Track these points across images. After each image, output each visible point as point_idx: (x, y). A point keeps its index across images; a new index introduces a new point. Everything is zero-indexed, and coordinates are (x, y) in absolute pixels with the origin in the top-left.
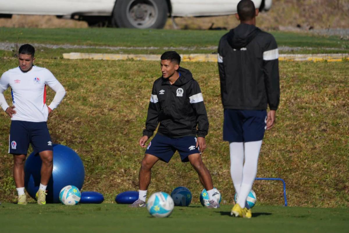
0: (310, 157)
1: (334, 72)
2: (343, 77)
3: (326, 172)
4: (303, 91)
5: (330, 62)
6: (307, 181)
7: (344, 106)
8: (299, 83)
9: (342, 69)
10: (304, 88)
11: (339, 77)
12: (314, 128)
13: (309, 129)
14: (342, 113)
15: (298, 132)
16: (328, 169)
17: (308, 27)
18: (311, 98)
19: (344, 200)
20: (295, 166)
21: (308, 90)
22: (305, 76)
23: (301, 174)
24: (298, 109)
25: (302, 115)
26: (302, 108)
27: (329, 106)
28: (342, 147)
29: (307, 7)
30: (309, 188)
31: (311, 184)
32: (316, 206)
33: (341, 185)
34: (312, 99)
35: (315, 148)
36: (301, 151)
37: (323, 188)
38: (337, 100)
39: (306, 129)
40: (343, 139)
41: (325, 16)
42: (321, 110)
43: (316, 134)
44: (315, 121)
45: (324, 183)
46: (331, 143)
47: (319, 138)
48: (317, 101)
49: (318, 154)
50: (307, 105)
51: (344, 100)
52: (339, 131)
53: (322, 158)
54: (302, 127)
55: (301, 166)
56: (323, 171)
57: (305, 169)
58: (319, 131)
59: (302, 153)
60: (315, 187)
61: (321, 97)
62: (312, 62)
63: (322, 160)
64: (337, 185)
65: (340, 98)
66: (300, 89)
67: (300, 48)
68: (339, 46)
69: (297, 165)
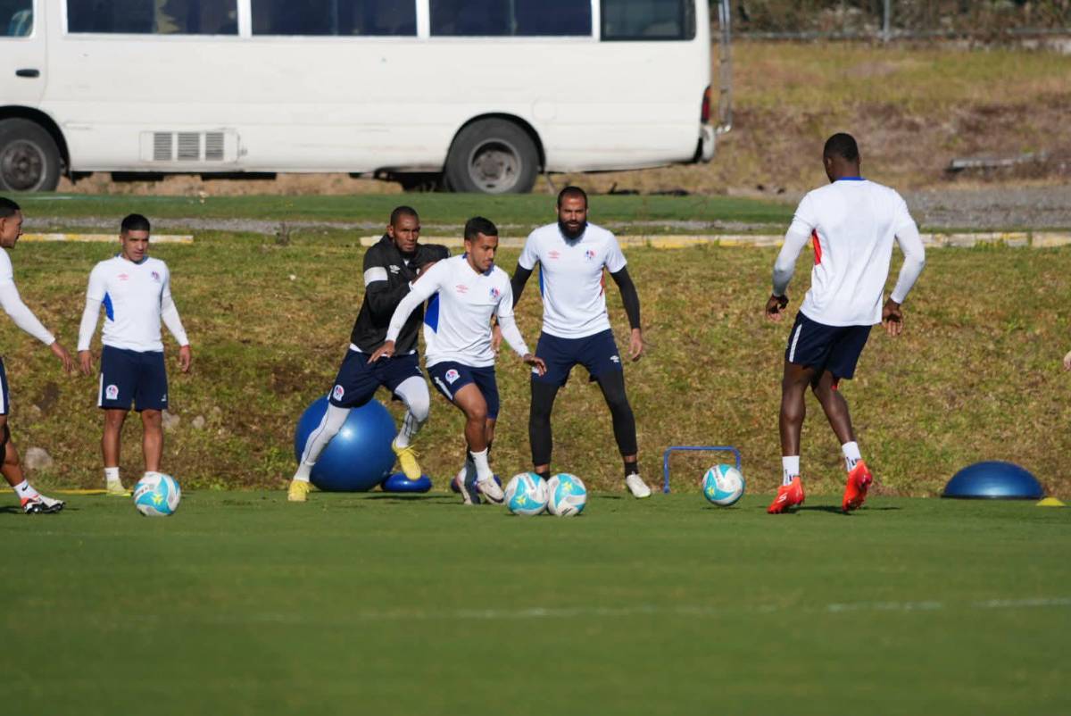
8: (762, 285)
15: (760, 367)
16: (811, 429)
17: (776, 190)
19: (838, 482)
20: (757, 426)
23: (766, 439)
24: (760, 329)
25: (767, 339)
29: (774, 157)
36: (766, 400)
39: (774, 362)
41: (804, 171)
54: (768, 360)
55: (767, 426)
59: (767, 403)
64: (825, 457)
66: (763, 295)
67: (762, 225)
69: (760, 424)
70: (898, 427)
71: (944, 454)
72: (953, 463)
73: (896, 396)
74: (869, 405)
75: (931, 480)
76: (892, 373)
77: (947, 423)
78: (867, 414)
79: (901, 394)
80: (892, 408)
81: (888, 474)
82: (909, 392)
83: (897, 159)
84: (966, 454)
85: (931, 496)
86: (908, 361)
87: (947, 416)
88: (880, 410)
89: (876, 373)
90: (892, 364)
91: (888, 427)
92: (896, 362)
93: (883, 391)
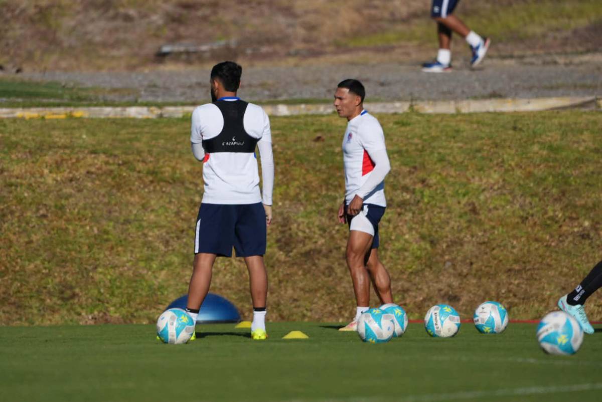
0: (24, 254)
1: (56, 133)
2: (68, 141)
3: (48, 275)
4: (12, 160)
5: (49, 120)
6: (20, 289)
7: (71, 180)
8: (6, 150)
9: (66, 129)
10: (13, 156)
11: (63, 140)
12: (29, 214)
13: (22, 215)
14: (68, 190)
15: (5, 219)
16: (49, 271)
17: (14, 70)
18: (23, 171)
19: (72, 313)
20: (3, 268)
21: (18, 159)
22: (14, 139)
23: (11, 279)
24: (5, 186)
25: (11, 195)
26: (11, 185)
27: (50, 181)
28: (70, 238)
29: (11, 42)
30: (23, 299)
31: (25, 293)
32: (33, 323)
33: (68, 293)
34: (26, 172)
35: (31, 242)
36: (10, 247)
37: (43, 297)
38: (61, 172)
39: (17, 214)
40: (70, 227)
41: (38, 54)
42: (39, 186)
43: (32, 222)
44: (31, 204)
45: (44, 291)
46: (54, 234)
47: (37, 226)
48: (33, 175)
49: (35, 250)
50: (19, 180)
51: (70, 172)
52: (64, 217)
53: (41, 255)
54: (12, 213)
55: (12, 268)
56: (43, 273)
57: (18, 271)
58: (37, 217)
59: (12, 249)
60: (31, 297)
61: (39, 169)
62: (23, 119)
63: (41, 258)
64: (62, 292)
65: (65, 171)
66: (8, 158)
67: (4, 99)
68: (61, 97)
69: (6, 267)
70: (123, 266)
71: (161, 287)
72: (168, 294)
73: (121, 241)
74: (99, 249)
75: (150, 309)
76: (117, 222)
77: (163, 262)
78: (97, 256)
79: (125, 239)
80: (118, 251)
81: (115, 305)
82: (131, 237)
83: (116, 44)
84: (178, 287)
85: (150, 323)
86: (131, 211)
87: (163, 256)
88: (107, 253)
89: (104, 222)
90: (117, 214)
91: (115, 267)
92: (120, 213)
93: (110, 237)
